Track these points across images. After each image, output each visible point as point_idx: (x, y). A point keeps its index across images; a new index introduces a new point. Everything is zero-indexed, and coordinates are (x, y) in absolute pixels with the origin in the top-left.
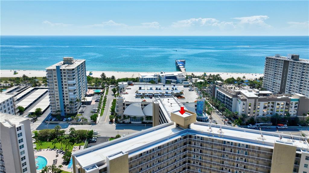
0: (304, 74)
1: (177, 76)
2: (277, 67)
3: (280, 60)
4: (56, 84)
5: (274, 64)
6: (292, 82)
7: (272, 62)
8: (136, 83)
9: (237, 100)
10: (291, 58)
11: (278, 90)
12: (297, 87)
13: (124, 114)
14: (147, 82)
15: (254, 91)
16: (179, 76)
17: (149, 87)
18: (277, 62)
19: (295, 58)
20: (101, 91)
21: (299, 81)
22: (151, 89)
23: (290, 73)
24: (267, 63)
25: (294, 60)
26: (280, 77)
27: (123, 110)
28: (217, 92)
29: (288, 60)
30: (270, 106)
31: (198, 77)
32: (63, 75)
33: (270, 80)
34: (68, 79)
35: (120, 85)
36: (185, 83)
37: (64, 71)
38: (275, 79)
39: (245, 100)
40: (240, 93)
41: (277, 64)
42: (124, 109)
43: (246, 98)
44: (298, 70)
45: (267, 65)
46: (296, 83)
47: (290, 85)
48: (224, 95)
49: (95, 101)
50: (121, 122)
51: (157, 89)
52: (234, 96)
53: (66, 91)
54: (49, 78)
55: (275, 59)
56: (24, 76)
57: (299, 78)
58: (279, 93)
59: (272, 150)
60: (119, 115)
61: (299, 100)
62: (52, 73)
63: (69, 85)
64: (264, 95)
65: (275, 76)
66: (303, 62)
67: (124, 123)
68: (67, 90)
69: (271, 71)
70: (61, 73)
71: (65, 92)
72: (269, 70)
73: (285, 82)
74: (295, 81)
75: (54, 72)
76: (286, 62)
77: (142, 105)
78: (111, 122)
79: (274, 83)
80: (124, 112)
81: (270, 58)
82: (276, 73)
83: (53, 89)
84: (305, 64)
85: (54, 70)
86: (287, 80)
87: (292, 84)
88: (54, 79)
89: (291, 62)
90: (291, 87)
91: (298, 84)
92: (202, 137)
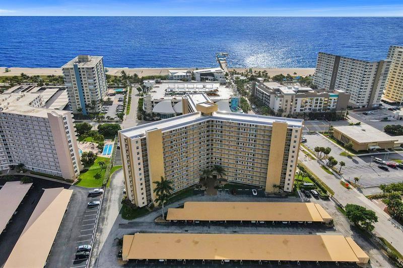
0: (353, 70)
1: (215, 73)
2: (328, 62)
3: (332, 55)
4: (74, 83)
6: (341, 78)
7: (324, 57)
8: (164, 81)
9: (275, 97)
11: (328, 86)
13: (153, 111)
14: (178, 80)
16: (217, 73)
18: (329, 57)
20: (124, 90)
21: (347, 77)
23: (340, 69)
26: (330, 73)
30: (308, 102)
31: (241, 74)
32: (82, 73)
33: (321, 77)
34: (88, 78)
35: (145, 83)
36: (222, 80)
37: (83, 70)
38: (326, 76)
39: (282, 97)
40: (278, 90)
41: (329, 60)
42: (153, 106)
43: (283, 95)
45: (319, 60)
47: (340, 82)
48: (263, 92)
49: (118, 101)
52: (271, 93)
53: (86, 90)
54: (67, 77)
55: (327, 54)
56: (22, 75)
57: (348, 74)
59: (271, 127)
60: (148, 112)
61: (338, 96)
62: (69, 72)
63: (89, 84)
65: (326, 72)
68: (87, 88)
69: (323, 67)
70: (80, 72)
72: (320, 65)
74: (344, 77)
76: (338, 58)
77: (172, 103)
79: (325, 79)
80: (152, 109)
81: (322, 53)
82: (327, 68)
83: (72, 88)
85: (72, 69)
86: (337, 77)
88: (72, 78)
89: (342, 57)
91: (346, 81)
92: (222, 121)
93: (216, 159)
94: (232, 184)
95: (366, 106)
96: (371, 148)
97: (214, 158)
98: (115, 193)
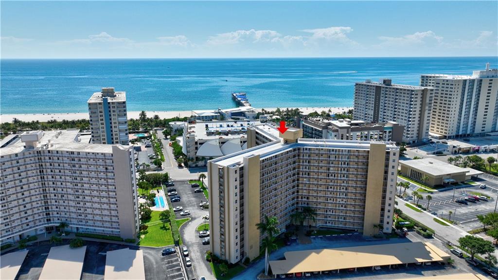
0: (397, 100)
1: (246, 112)
2: (368, 94)
3: (371, 86)
4: (102, 122)
5: (365, 91)
6: (385, 111)
7: (362, 89)
9: (328, 132)
10: (383, 83)
11: (371, 119)
12: (391, 116)
13: (197, 154)
15: (346, 121)
16: (248, 112)
17: (218, 124)
18: (368, 89)
19: (387, 82)
20: (146, 135)
21: (392, 109)
22: (221, 126)
23: (382, 101)
24: (356, 90)
25: (386, 85)
26: (372, 106)
27: (196, 151)
28: (303, 125)
29: (380, 85)
30: (364, 137)
31: (272, 114)
32: (112, 109)
33: (362, 112)
34: (118, 115)
35: (172, 125)
36: (262, 118)
37: (113, 105)
38: (367, 110)
39: (337, 131)
40: (330, 124)
41: (368, 91)
42: (197, 148)
43: (337, 129)
44: (391, 96)
45: (356, 93)
46: (390, 112)
47: (384, 115)
48: (312, 128)
49: (146, 147)
50: (194, 165)
51: (228, 126)
52: (324, 128)
53: (115, 131)
54: (93, 115)
55: (365, 85)
56: (16, 121)
57: (392, 106)
58: (372, 123)
59: (368, 151)
60: (191, 157)
61: (392, 128)
62: (97, 109)
63: (119, 123)
64: (357, 124)
65: (367, 106)
66: (395, 87)
67: (197, 166)
68: (116, 129)
69: (362, 101)
70: (109, 107)
71: (114, 133)
72: (359, 98)
73: (378, 111)
74: (388, 110)
75: (99, 106)
76: (378, 88)
77: (219, 143)
78: (180, 166)
79: (366, 114)
80: (196, 153)
81: (360, 85)
82: (367, 101)
83: (99, 129)
84: (397, 89)
85: (100, 104)
86: (380, 110)
87: (385, 114)
88: (99, 116)
89: (383, 87)
90: (385, 117)
91: (391, 114)
92: (309, 149)
93: (302, 198)
94: (323, 229)
95: (416, 141)
96: (447, 181)
97: (300, 197)
98: (194, 251)
